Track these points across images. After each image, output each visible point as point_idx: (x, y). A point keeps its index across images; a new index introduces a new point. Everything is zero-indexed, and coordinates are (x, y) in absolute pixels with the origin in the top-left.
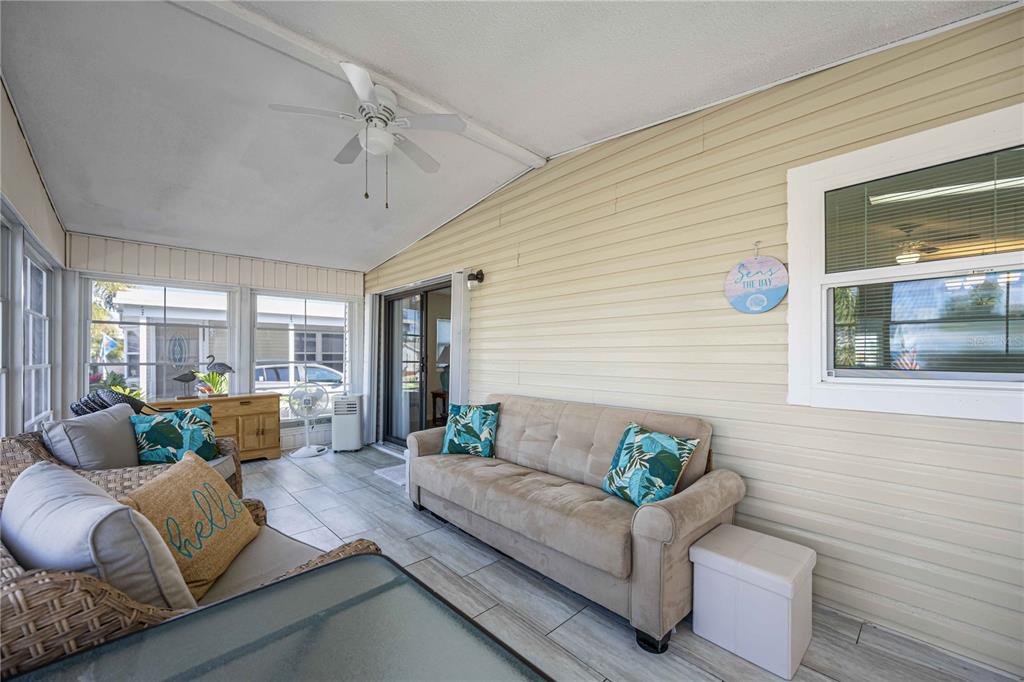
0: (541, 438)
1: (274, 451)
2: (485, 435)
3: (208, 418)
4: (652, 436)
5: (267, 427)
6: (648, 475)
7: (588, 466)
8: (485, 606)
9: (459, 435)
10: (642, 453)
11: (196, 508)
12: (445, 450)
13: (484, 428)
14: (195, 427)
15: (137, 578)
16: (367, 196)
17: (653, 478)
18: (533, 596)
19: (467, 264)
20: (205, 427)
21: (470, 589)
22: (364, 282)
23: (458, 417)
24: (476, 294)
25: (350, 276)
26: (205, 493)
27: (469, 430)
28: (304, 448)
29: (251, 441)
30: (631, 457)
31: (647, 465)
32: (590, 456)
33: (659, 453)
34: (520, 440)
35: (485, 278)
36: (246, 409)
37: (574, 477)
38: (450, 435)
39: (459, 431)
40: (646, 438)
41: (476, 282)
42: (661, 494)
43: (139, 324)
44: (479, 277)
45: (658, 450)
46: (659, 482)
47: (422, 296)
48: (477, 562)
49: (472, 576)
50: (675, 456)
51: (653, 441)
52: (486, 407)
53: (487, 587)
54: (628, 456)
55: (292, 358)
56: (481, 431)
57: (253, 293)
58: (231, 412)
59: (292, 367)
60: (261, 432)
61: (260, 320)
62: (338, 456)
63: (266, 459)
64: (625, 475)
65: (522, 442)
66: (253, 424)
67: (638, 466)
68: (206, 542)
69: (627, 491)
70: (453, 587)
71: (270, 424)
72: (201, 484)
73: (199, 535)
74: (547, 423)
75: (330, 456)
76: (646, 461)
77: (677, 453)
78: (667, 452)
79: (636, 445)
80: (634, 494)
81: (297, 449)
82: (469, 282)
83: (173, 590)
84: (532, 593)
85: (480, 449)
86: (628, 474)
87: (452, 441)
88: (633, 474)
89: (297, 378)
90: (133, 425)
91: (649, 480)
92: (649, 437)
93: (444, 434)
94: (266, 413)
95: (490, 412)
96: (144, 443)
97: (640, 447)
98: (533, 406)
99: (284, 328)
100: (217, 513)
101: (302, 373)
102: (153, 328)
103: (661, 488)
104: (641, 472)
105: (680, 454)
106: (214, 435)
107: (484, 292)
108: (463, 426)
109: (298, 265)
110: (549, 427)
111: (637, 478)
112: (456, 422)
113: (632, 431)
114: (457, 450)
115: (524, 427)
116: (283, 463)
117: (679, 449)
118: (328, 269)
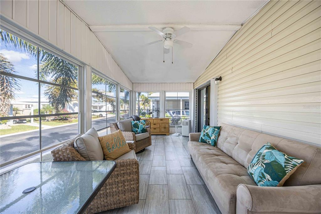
0: (231, 142)
1: (168, 133)
2: (213, 137)
3: (144, 123)
4: (272, 151)
5: (166, 127)
6: (263, 171)
7: (247, 159)
8: (186, 197)
9: (204, 136)
10: (264, 159)
11: (114, 142)
12: (200, 141)
13: (213, 135)
14: (142, 124)
15: (84, 152)
16: (164, 62)
17: (265, 174)
18: (206, 203)
19: (217, 75)
20: (144, 125)
21: (186, 190)
22: (194, 85)
23: (205, 130)
24: (220, 85)
25: (189, 84)
26: (117, 139)
27: (208, 135)
28: (175, 134)
29: (163, 130)
30: (258, 160)
31: (264, 166)
32: (249, 154)
33: (273, 161)
34: (224, 142)
35: (222, 79)
36: (162, 122)
37: (241, 162)
38: (202, 136)
39: (204, 134)
40: (269, 152)
41: (219, 81)
42: (269, 184)
43: (150, 101)
44: (220, 79)
45: (272, 160)
46: (268, 177)
47: (206, 88)
48: (196, 182)
49: (191, 186)
50: (281, 166)
51: (272, 154)
52: (215, 127)
53: (193, 192)
54: (258, 159)
55: (181, 109)
56: (212, 136)
57: (165, 92)
58: (159, 122)
59: (181, 111)
60: (165, 128)
61: (167, 99)
62: (183, 137)
63: (166, 135)
64: (254, 168)
65: (225, 143)
66: (163, 125)
67: (260, 165)
68: (114, 150)
69: (253, 176)
70: (182, 186)
71: (167, 126)
72: (117, 137)
73: (113, 148)
74: (235, 137)
75: (181, 137)
76: (264, 164)
77: (283, 165)
78: (277, 162)
79: (263, 154)
80: (256, 178)
81: (173, 134)
82: (216, 81)
83: (92, 157)
84: (207, 202)
85: (210, 143)
86: (255, 168)
87: (202, 138)
88: (257, 169)
89: (183, 114)
90: (132, 123)
91: (263, 174)
92: (271, 152)
93: (200, 135)
94: (166, 123)
95: (216, 129)
96: (133, 127)
97: (264, 156)
98: (232, 129)
99: (179, 101)
100: (118, 144)
101: (185, 113)
102: (156, 102)
103: (269, 180)
104: (260, 169)
105: (285, 166)
106: (145, 127)
107: (222, 84)
108: (206, 133)
109: (175, 83)
110: (235, 138)
111: (258, 171)
112: (204, 131)
113: (265, 147)
114: (203, 141)
115: (227, 137)
116: (169, 137)
117: (285, 163)
118: (183, 83)
